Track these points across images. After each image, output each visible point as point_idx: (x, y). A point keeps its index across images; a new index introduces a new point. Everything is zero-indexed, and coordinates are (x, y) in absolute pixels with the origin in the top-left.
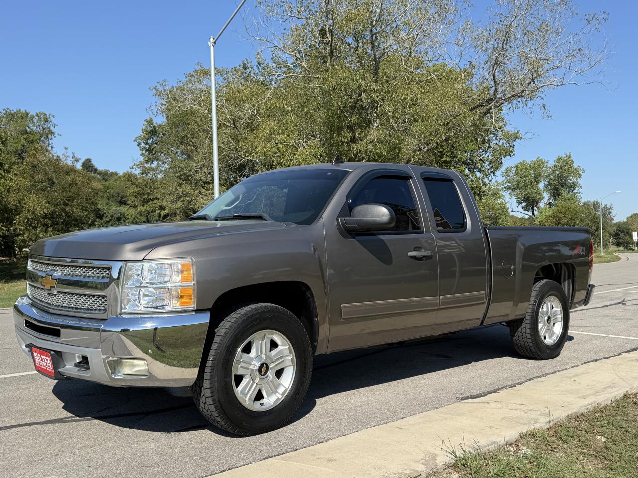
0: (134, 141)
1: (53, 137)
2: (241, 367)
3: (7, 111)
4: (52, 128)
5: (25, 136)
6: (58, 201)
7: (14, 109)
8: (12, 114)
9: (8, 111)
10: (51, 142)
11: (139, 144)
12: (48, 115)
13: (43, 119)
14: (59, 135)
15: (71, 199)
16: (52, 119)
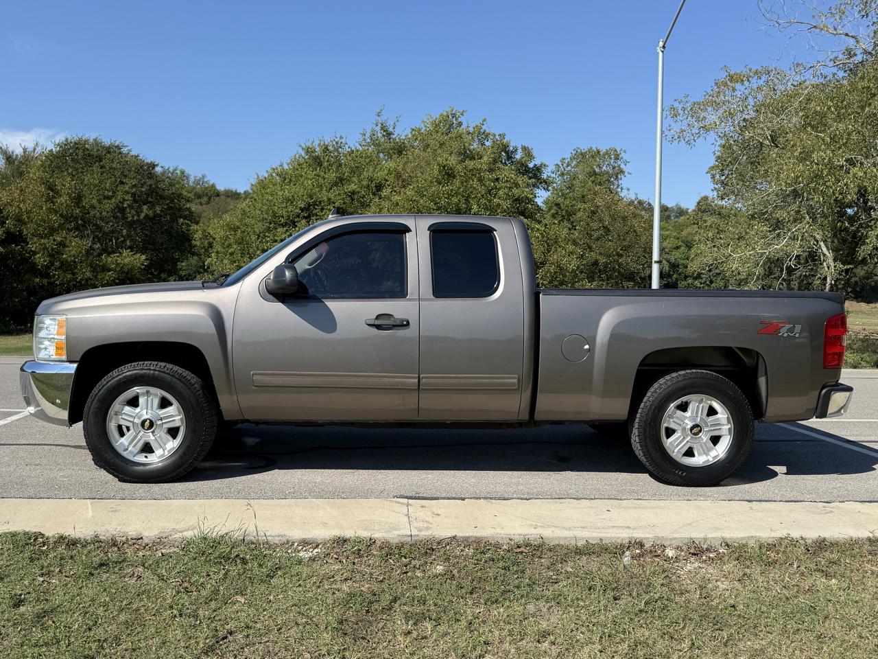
0: (707, 173)
1: (623, 177)
2: (122, 418)
3: (577, 152)
4: (622, 166)
5: (592, 178)
6: (610, 252)
7: (584, 148)
8: (582, 154)
9: (579, 150)
10: (620, 182)
11: (713, 177)
12: (618, 151)
13: (613, 157)
14: (629, 173)
15: (626, 248)
16: (623, 155)
